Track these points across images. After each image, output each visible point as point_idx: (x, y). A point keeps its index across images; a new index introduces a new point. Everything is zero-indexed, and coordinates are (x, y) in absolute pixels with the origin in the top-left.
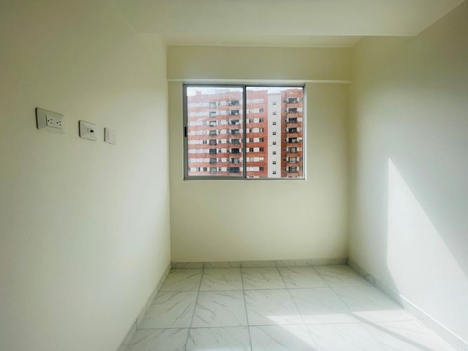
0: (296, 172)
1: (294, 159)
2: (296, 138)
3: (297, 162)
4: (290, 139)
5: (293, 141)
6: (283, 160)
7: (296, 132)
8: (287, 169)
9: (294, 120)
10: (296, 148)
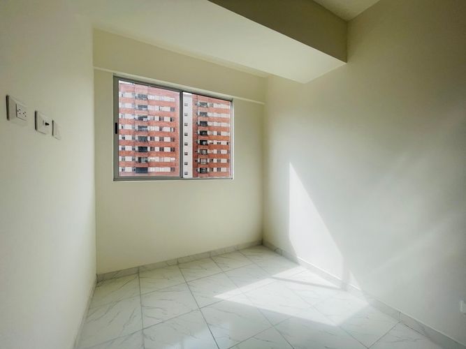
0: (206, 172)
1: (205, 161)
2: (206, 141)
3: (207, 163)
4: (201, 141)
5: (204, 143)
6: (195, 161)
7: (207, 135)
8: (199, 170)
9: (205, 123)
10: (207, 150)
